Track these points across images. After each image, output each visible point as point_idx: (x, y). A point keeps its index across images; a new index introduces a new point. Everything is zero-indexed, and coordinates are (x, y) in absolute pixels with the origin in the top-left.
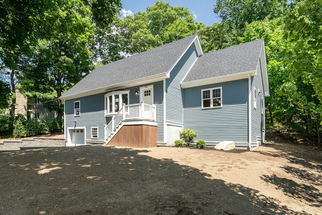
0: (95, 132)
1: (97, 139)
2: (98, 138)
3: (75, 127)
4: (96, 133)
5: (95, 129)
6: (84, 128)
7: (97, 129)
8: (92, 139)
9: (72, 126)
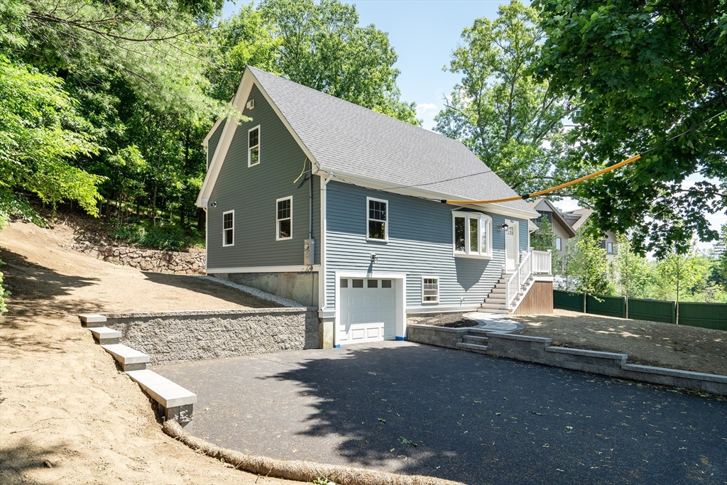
0: (430, 287)
1: (438, 304)
2: (438, 301)
3: (370, 271)
4: (433, 290)
5: (430, 281)
6: (402, 276)
7: (435, 281)
8: (423, 305)
9: (358, 268)
